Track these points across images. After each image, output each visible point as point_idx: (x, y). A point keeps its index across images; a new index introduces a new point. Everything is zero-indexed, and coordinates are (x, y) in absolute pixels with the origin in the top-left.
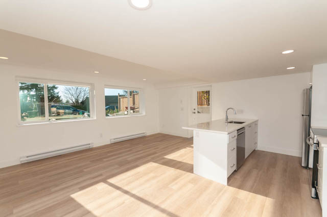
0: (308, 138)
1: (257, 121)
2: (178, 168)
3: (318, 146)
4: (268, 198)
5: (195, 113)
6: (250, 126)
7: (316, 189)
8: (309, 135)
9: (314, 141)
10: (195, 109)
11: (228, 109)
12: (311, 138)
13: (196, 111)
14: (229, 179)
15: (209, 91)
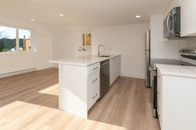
0: (149, 66)
1: (120, 55)
2: (43, 105)
3: (157, 73)
4: (121, 127)
5: (80, 50)
6: (114, 58)
7: (156, 110)
8: (150, 64)
9: (153, 69)
10: (80, 48)
11: (100, 46)
12: (151, 66)
13: (81, 49)
14: (89, 112)
15: (90, 34)
